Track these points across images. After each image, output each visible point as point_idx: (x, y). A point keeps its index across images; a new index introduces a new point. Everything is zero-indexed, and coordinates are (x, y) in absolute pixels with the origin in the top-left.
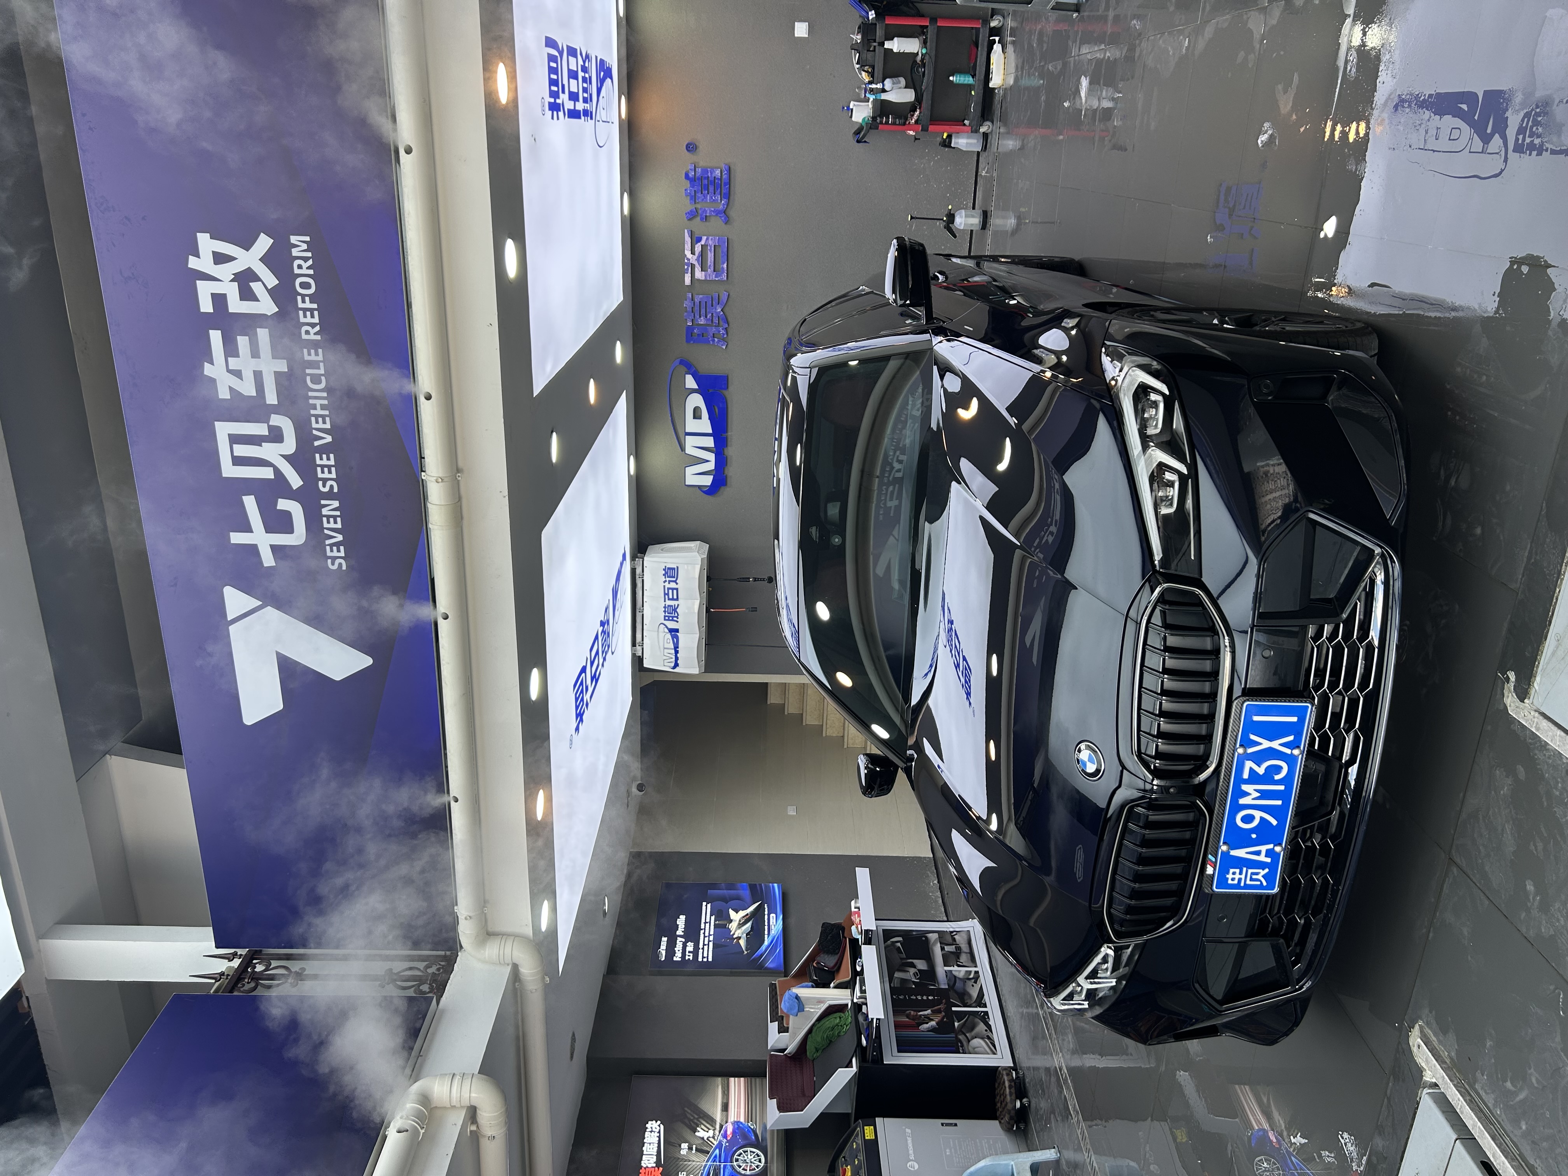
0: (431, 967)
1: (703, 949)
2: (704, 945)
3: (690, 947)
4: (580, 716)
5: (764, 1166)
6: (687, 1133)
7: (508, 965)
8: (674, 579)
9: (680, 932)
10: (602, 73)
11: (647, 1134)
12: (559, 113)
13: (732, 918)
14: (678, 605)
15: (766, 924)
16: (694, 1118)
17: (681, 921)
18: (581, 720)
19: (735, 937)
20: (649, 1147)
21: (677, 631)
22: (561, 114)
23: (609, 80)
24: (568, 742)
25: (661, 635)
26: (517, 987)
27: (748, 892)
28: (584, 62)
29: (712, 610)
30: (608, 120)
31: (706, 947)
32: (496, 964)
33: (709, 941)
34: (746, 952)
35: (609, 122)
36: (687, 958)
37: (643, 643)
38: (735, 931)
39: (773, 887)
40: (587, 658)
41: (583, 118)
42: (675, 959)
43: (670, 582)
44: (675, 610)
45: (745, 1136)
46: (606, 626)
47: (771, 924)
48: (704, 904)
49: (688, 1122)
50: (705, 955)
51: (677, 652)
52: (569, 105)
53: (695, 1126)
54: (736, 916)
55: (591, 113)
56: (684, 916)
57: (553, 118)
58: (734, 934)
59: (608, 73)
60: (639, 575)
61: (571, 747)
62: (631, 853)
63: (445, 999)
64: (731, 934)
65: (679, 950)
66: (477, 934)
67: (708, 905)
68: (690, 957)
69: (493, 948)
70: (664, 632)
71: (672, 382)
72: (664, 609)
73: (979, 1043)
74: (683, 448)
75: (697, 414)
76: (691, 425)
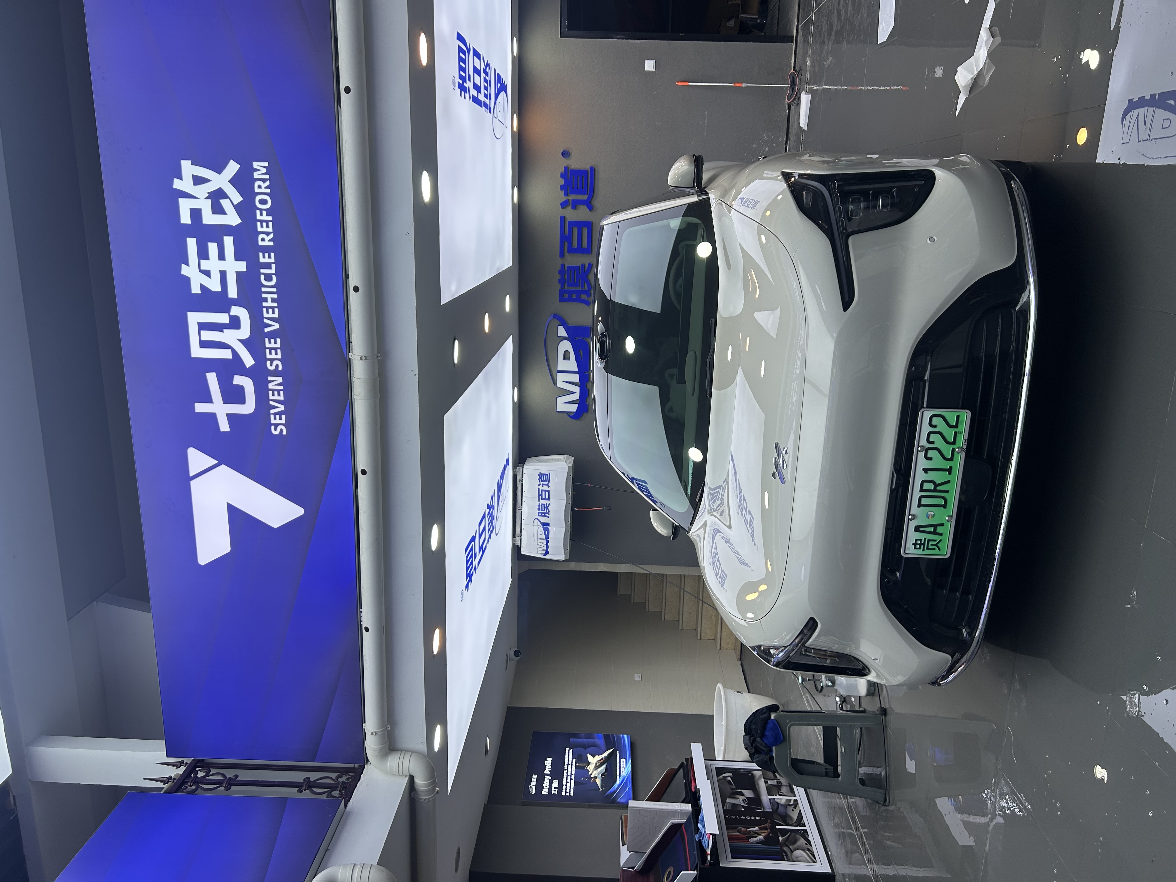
0: (342, 777)
1: (566, 785)
2: (567, 782)
3: (555, 784)
4: (469, 576)
7: (406, 777)
8: (547, 483)
9: (547, 771)
10: (499, 85)
12: (466, 94)
13: (589, 762)
14: (549, 504)
15: (618, 766)
17: (548, 762)
18: (470, 580)
19: (592, 776)
21: (548, 524)
22: (467, 95)
23: (504, 93)
24: (460, 596)
25: (536, 528)
26: (412, 796)
27: (603, 741)
28: (486, 67)
29: (576, 509)
31: (568, 784)
32: (395, 775)
33: (571, 779)
34: (601, 789)
36: (553, 792)
37: (521, 535)
38: (593, 772)
39: (624, 738)
40: (476, 531)
41: (484, 108)
42: (543, 793)
43: (543, 485)
44: (547, 508)
46: (492, 510)
47: (622, 767)
48: (567, 749)
50: (568, 791)
51: (547, 542)
52: (474, 92)
54: (593, 760)
55: (490, 108)
56: (551, 759)
57: (461, 95)
58: (591, 774)
59: (504, 87)
60: (520, 480)
61: (462, 601)
62: (508, 707)
63: (352, 803)
64: (589, 774)
65: (546, 786)
66: (381, 749)
67: (570, 750)
68: (555, 792)
69: (393, 761)
70: (538, 526)
71: (548, 333)
72: (538, 507)
73: (801, 853)
74: (555, 383)
75: (566, 357)
76: (562, 365)
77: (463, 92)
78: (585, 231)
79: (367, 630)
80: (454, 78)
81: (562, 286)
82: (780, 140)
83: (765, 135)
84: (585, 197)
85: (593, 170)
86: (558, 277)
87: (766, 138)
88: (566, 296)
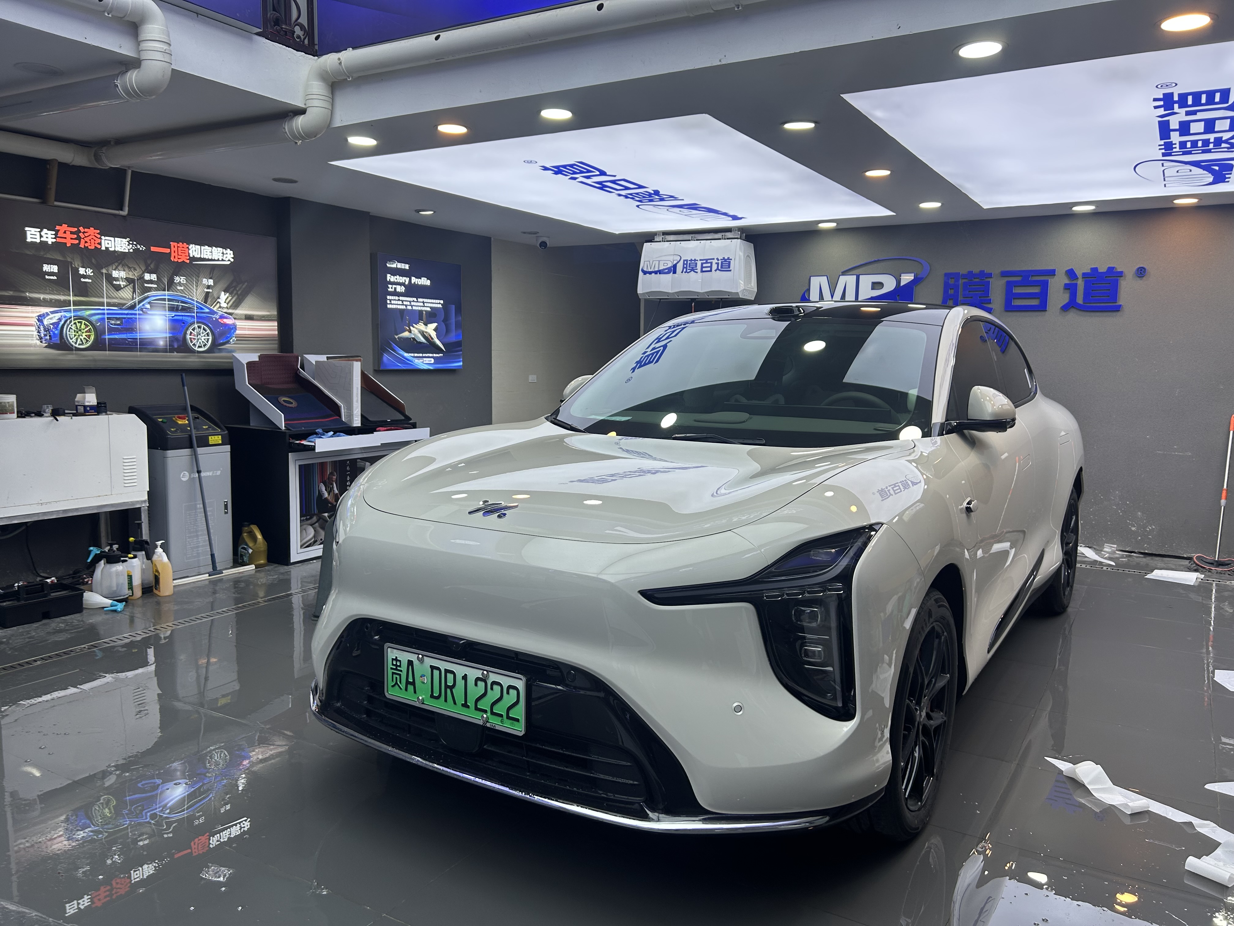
1: (399, 300)
2: (402, 301)
3: (400, 289)
4: (558, 170)
5: (195, 350)
6: (223, 284)
8: (720, 268)
9: (414, 280)
10: (1217, 168)
11: (220, 250)
12: (1163, 109)
13: (429, 325)
14: (697, 272)
15: (424, 355)
16: (238, 291)
17: (425, 282)
18: (556, 173)
19: (411, 327)
20: (208, 251)
21: (675, 272)
22: (1161, 111)
23: (1211, 179)
24: (528, 159)
25: (671, 258)
27: (454, 340)
28: (1226, 142)
29: (693, 304)
30: (1166, 178)
31: (400, 303)
32: (305, 92)
33: (406, 306)
34: (396, 337)
35: (1164, 180)
36: (390, 286)
37: (665, 241)
38: (416, 328)
39: (460, 361)
40: (614, 176)
41: (1162, 142)
42: (389, 275)
43: (718, 264)
44: (693, 270)
45: (222, 334)
46: (658, 198)
47: (424, 359)
48: (442, 302)
49: (234, 284)
50: (393, 302)
51: (656, 272)
53: (230, 291)
54: (431, 329)
55: (1170, 155)
56: (429, 284)
57: (1155, 100)
58: (413, 327)
59: (1219, 178)
60: (725, 235)
61: (524, 161)
62: (490, 238)
63: (264, 41)
64: (414, 325)
65: (396, 279)
66: (327, 72)
67: (441, 305)
68: (391, 288)
69: (318, 88)
70: (673, 261)
71: (906, 261)
72: (693, 259)
73: (310, 534)
74: (844, 273)
75: (876, 285)
76: (866, 281)
77: (1161, 103)
78: (1035, 302)
79: (437, 38)
80: (1174, 85)
81: (964, 276)
82: (1146, 545)
83: (1154, 527)
84: (1080, 300)
85: (1117, 309)
86: (976, 270)
87: (1149, 528)
88: (952, 282)
